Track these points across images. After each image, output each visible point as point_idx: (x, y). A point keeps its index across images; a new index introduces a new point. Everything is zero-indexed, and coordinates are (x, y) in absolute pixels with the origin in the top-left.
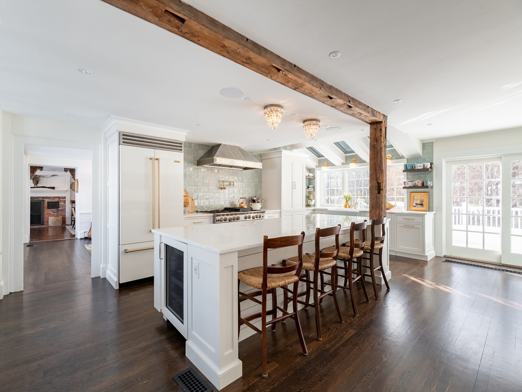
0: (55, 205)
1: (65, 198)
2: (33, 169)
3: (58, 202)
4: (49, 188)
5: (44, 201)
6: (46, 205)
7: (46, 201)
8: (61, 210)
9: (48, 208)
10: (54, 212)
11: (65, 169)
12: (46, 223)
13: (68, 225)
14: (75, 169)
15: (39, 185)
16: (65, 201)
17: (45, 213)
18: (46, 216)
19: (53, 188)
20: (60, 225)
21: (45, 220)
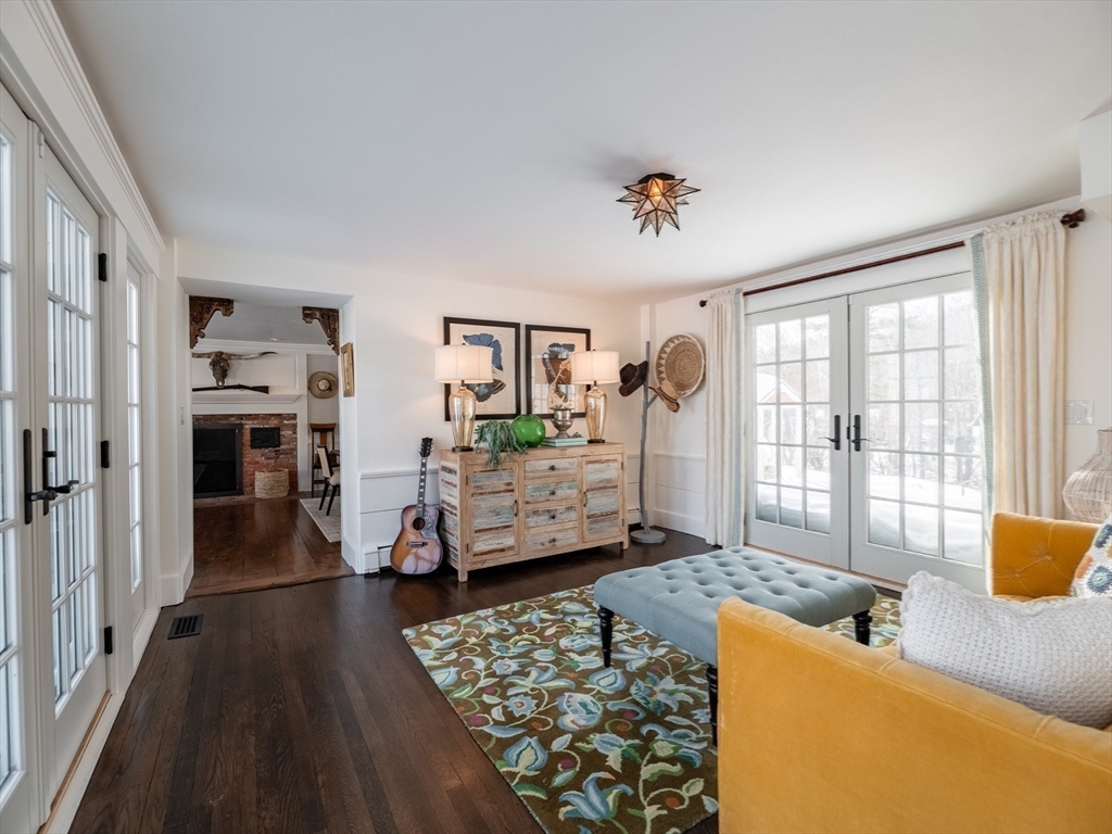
0: (270, 435)
1: (294, 417)
2: (203, 308)
3: (277, 430)
4: (254, 389)
5: (241, 426)
6: (247, 437)
7: (249, 425)
8: (285, 452)
9: (254, 446)
10: (267, 459)
11: (305, 308)
12: (247, 489)
13: (304, 495)
14: (336, 311)
15: (229, 382)
16: (295, 426)
17: (246, 460)
18: (247, 468)
19: (265, 389)
20: (285, 494)
21: (246, 480)
